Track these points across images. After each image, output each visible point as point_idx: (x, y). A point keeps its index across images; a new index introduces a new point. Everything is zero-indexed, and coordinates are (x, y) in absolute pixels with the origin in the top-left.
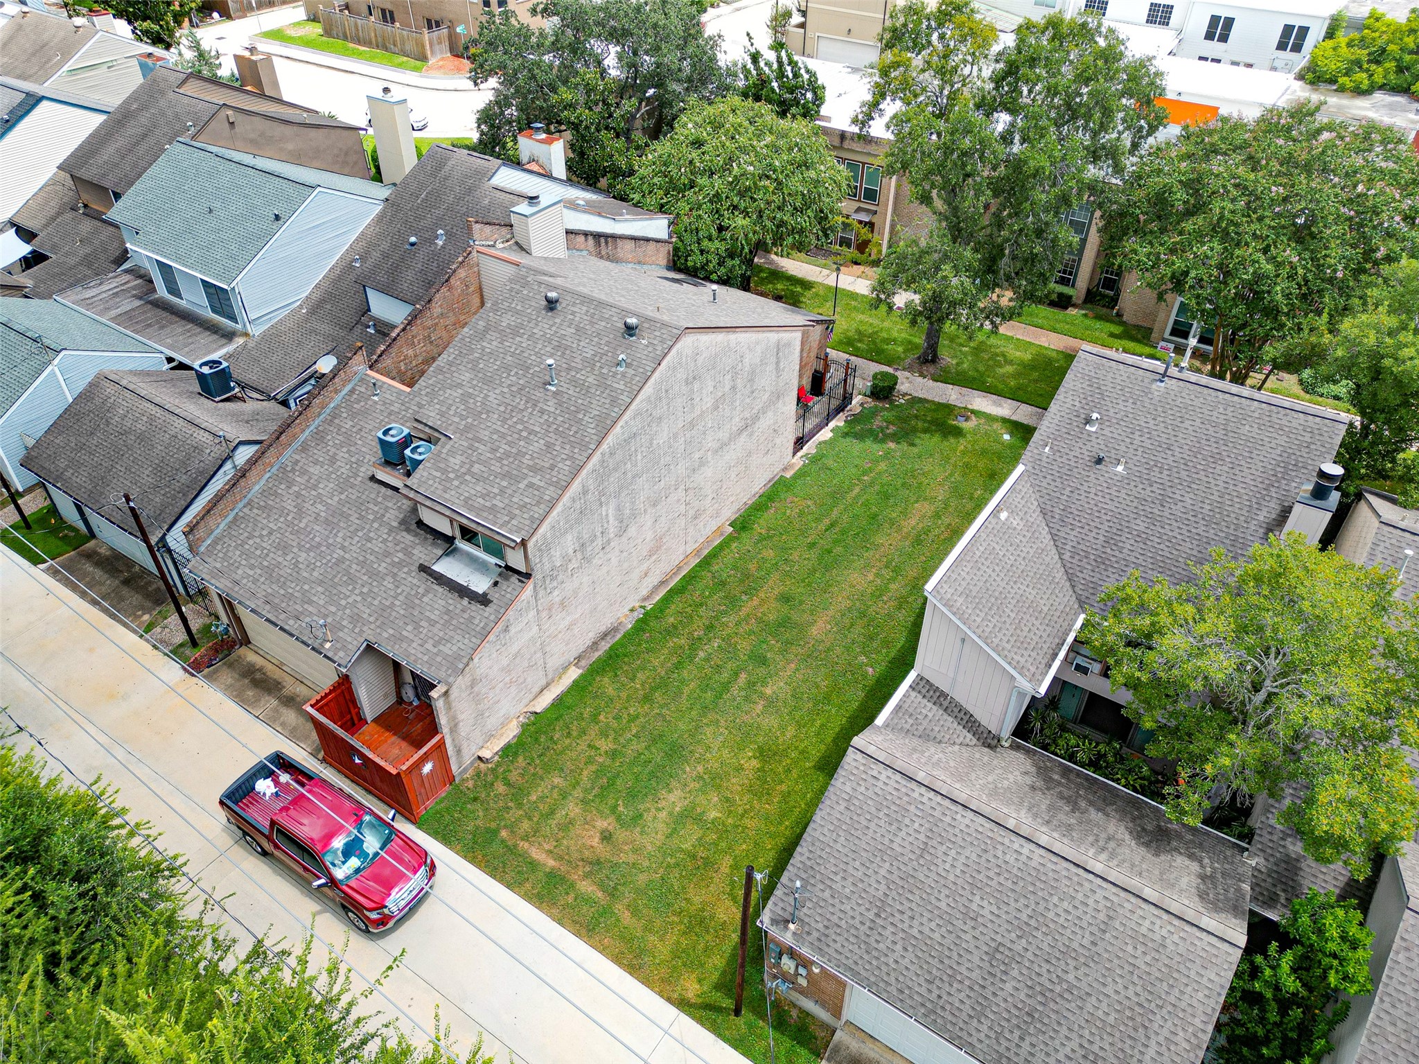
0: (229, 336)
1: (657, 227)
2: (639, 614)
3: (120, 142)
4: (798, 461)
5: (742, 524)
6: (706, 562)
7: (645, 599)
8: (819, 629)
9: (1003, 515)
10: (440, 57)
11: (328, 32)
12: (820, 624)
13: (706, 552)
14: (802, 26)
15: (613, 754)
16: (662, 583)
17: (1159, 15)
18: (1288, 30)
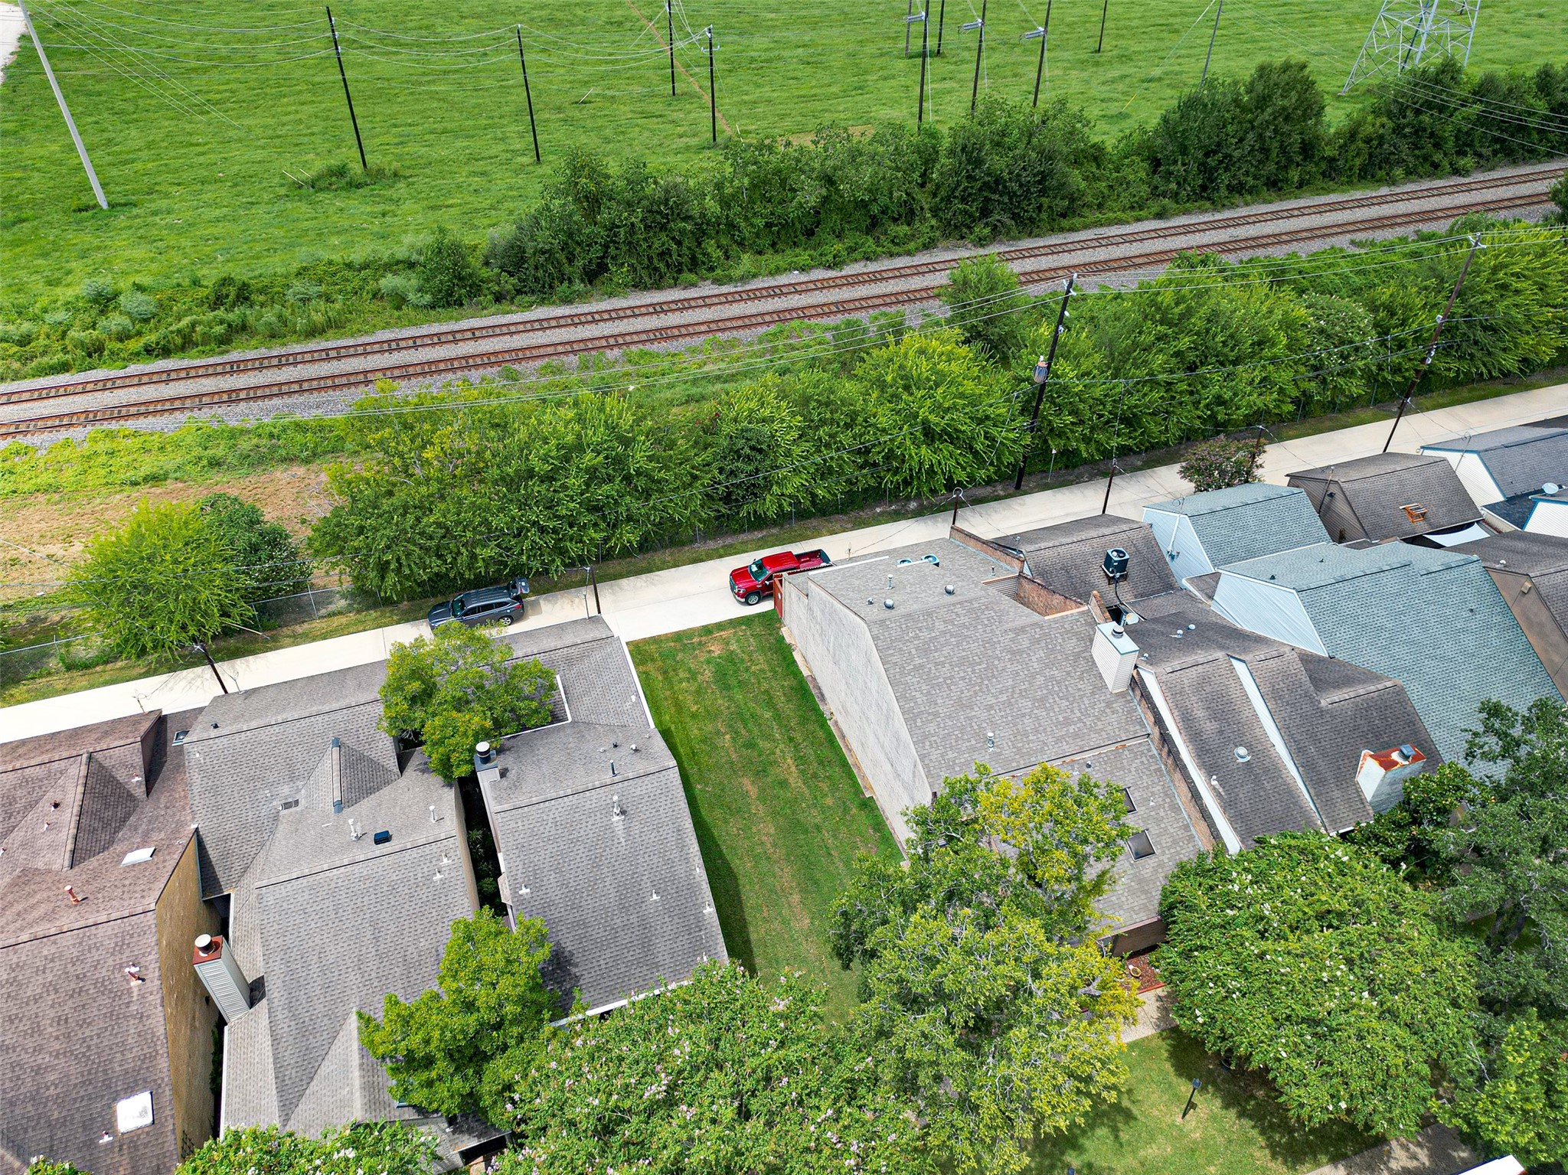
2: (827, 715)
6: (845, 765)
7: (836, 722)
8: (748, 785)
9: (633, 698)
12: (750, 787)
13: (855, 771)
15: (747, 669)
16: (843, 737)
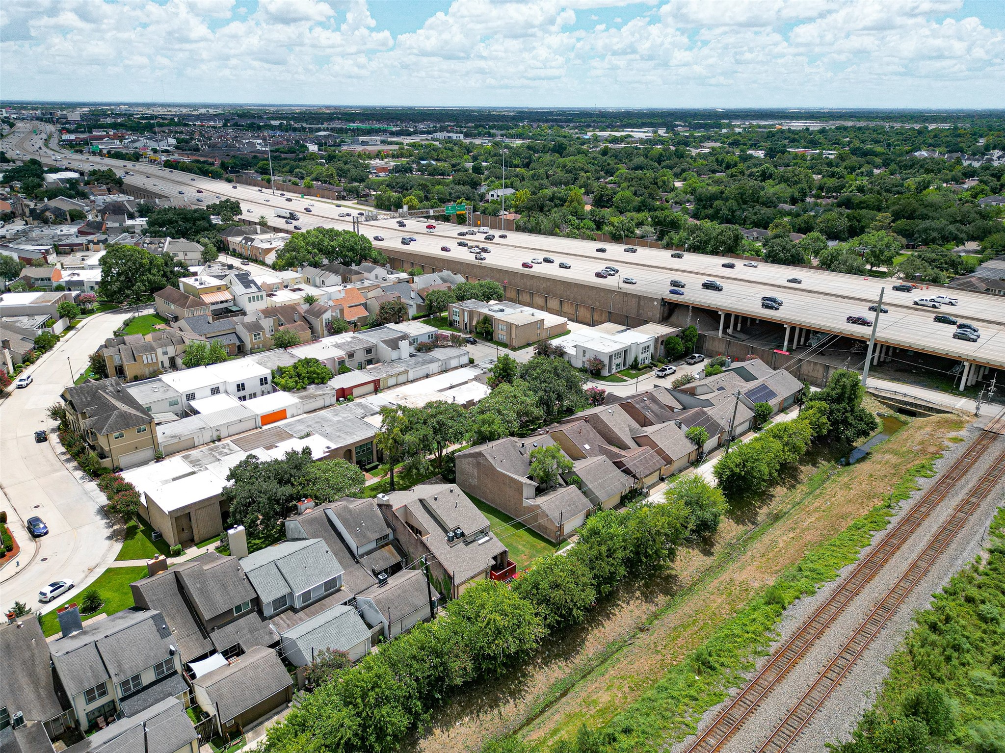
0: (339, 590)
17: (215, 391)
18: (261, 380)
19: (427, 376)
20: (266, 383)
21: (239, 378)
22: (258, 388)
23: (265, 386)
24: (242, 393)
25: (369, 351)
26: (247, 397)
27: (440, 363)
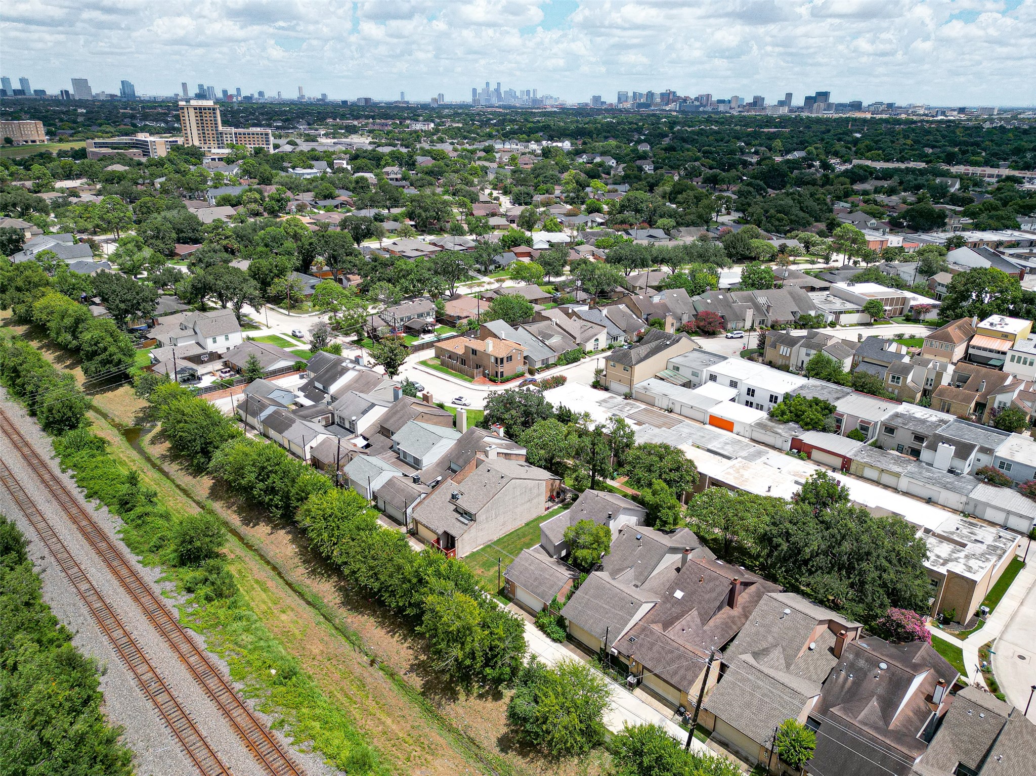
0: (417, 469)
1: (523, 452)
2: (499, 538)
3: (395, 418)
4: (546, 512)
5: (527, 524)
6: (516, 531)
7: (501, 536)
10: (479, 378)
11: (442, 364)
13: (517, 529)
14: (605, 376)
15: (486, 560)
16: (505, 534)
17: (733, 384)
18: (772, 396)
19: (929, 501)
20: (775, 402)
21: (753, 383)
22: (767, 404)
23: (773, 404)
24: (750, 399)
25: (919, 438)
26: (754, 405)
27: (964, 499)
